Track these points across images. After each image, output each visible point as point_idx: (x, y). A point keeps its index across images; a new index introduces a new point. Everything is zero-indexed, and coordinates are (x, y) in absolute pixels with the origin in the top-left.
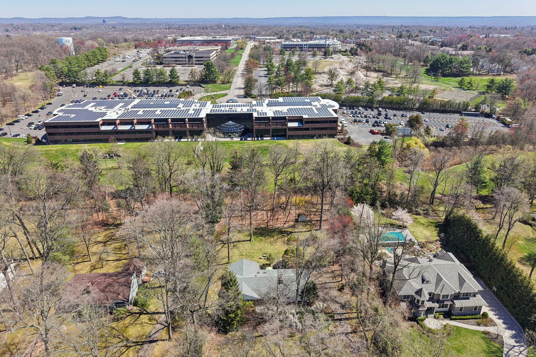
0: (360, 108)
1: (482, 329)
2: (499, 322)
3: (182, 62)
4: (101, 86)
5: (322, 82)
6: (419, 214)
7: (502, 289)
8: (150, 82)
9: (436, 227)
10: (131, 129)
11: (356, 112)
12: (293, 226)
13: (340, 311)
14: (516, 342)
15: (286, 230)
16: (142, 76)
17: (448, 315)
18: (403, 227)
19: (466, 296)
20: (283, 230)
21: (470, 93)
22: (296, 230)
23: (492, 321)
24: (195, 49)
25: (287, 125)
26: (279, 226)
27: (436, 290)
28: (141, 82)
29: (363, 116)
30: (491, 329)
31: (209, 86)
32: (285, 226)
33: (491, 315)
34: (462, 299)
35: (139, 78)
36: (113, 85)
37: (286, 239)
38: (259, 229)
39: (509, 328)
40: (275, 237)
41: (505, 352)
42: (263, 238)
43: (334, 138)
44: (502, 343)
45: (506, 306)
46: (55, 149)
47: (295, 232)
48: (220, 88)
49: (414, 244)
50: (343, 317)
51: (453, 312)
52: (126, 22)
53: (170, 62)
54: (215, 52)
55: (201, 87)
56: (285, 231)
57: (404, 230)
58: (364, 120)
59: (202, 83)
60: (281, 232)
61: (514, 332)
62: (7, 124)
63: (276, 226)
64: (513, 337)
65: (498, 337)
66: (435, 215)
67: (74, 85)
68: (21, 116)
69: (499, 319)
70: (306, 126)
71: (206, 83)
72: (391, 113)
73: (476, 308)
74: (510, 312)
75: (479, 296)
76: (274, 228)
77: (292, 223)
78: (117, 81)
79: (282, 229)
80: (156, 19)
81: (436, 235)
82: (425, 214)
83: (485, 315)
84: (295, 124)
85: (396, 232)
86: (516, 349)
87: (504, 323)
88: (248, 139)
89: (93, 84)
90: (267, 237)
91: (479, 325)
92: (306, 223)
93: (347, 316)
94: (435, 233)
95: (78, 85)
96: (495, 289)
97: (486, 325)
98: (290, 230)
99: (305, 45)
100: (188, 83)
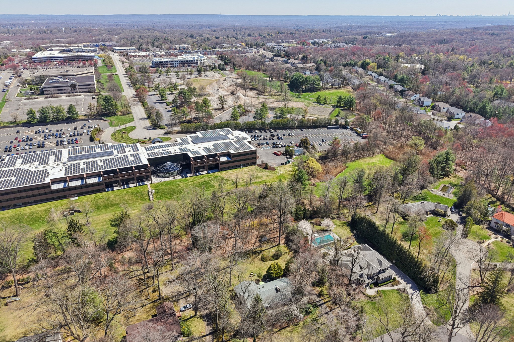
0: (257, 131)
1: (395, 288)
2: (402, 281)
3: (65, 92)
6: (334, 218)
7: (398, 260)
8: (48, 121)
9: (348, 226)
10: (82, 185)
11: (255, 135)
12: (260, 246)
13: (318, 299)
14: (413, 290)
16: (37, 115)
17: (376, 284)
18: (329, 230)
19: (384, 271)
20: (255, 251)
21: (327, 107)
22: (264, 249)
23: (398, 281)
25: (219, 160)
26: (250, 248)
27: (369, 271)
29: (262, 138)
30: (400, 287)
31: (111, 118)
32: (254, 247)
33: (398, 279)
34: (382, 273)
37: (260, 257)
39: (408, 283)
40: (252, 258)
41: (410, 298)
44: (407, 293)
45: (402, 270)
47: (263, 250)
48: (125, 120)
49: (340, 241)
50: (321, 303)
51: (378, 282)
53: (52, 92)
57: (330, 233)
58: (264, 142)
59: (103, 116)
60: (254, 253)
61: (410, 285)
63: (248, 248)
64: (411, 288)
65: (404, 291)
66: (344, 217)
69: (401, 279)
70: (234, 159)
71: (107, 115)
72: (280, 132)
73: (389, 276)
74: (406, 273)
75: (389, 269)
76: (247, 251)
77: (258, 244)
78: (7, 123)
79: (253, 250)
81: (350, 232)
82: (338, 217)
83: (394, 279)
84: (226, 159)
85: (326, 235)
86: (415, 295)
87: (404, 281)
88: (189, 175)
90: (246, 259)
91: (393, 286)
92: (268, 241)
93: (323, 301)
94: (349, 231)
96: (394, 261)
97: (397, 285)
98: (259, 249)
100: (88, 117)
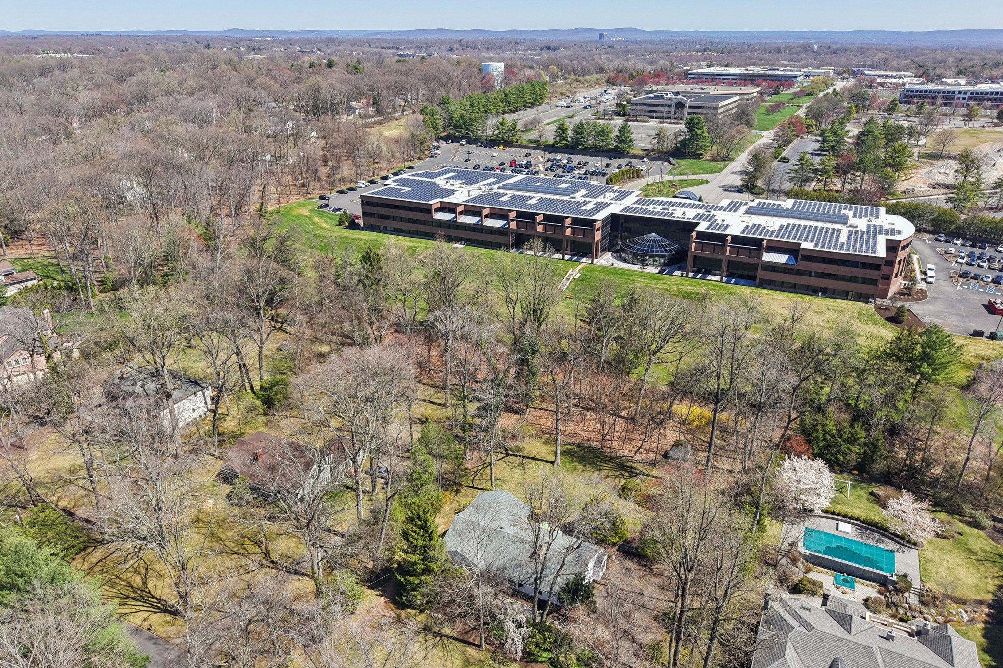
3: (661, 115)
4: (501, 147)
5: (942, 176)
6: (977, 525)
8: (580, 147)
10: (476, 224)
11: (983, 254)
12: (653, 463)
15: (635, 465)
16: (570, 133)
18: (909, 542)
20: (629, 464)
24: (705, 91)
25: (759, 256)
26: (626, 453)
28: (566, 145)
29: (997, 266)
31: (683, 162)
32: (638, 457)
35: (564, 139)
36: (520, 146)
37: (623, 482)
38: (584, 448)
40: (604, 473)
42: (580, 467)
43: (867, 302)
46: (367, 238)
49: (909, 587)
52: (639, 38)
53: (639, 113)
54: (737, 98)
55: (670, 163)
56: (631, 467)
57: (905, 549)
58: (990, 277)
59: (673, 157)
60: (623, 467)
62: (338, 192)
63: (621, 451)
67: (464, 142)
68: (362, 183)
70: (804, 265)
71: (681, 156)
76: (613, 455)
77: (653, 456)
78: (529, 141)
79: (627, 461)
80: (697, 32)
82: (995, 530)
84: (781, 259)
85: (880, 545)
88: (676, 273)
89: (492, 143)
90: (588, 467)
94: (990, 584)
95: (470, 141)
99: (960, 93)
100: (648, 154)
